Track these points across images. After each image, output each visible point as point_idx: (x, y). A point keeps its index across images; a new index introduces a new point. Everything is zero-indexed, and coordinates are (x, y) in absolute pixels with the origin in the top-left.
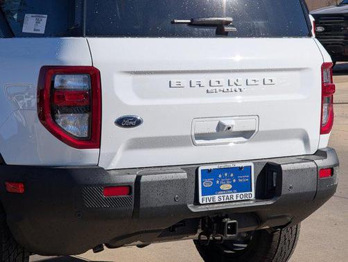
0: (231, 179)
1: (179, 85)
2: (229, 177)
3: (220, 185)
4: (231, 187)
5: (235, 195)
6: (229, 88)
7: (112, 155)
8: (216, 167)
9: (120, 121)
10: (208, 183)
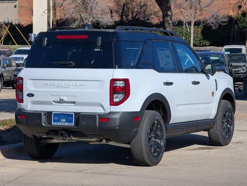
1: (47, 84)
2: (65, 117)
3: (61, 119)
4: (65, 120)
5: (66, 123)
6: (65, 86)
7: (27, 105)
8: (59, 113)
9: (28, 95)
10: (56, 118)
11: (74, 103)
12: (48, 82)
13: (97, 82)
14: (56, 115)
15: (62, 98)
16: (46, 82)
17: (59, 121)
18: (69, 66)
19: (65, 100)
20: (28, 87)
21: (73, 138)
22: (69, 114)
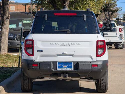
0: (67, 65)
1: (52, 44)
2: (66, 64)
3: (63, 66)
4: (66, 67)
5: (67, 69)
6: (66, 45)
7: (37, 58)
8: (62, 62)
9: (38, 51)
10: (60, 65)
11: (72, 55)
12: (54, 43)
13: (88, 42)
14: (59, 63)
15: (64, 52)
16: (51, 43)
17: (62, 67)
18: (68, 32)
19: (67, 54)
20: (38, 46)
21: (68, 78)
22: (69, 63)
